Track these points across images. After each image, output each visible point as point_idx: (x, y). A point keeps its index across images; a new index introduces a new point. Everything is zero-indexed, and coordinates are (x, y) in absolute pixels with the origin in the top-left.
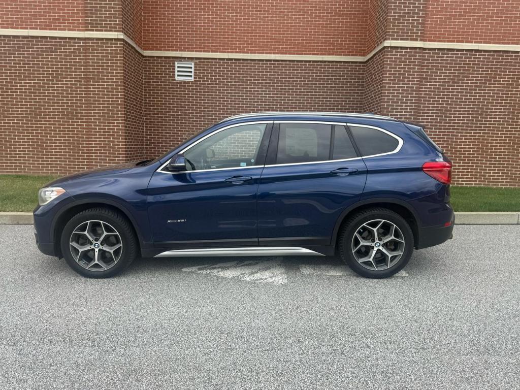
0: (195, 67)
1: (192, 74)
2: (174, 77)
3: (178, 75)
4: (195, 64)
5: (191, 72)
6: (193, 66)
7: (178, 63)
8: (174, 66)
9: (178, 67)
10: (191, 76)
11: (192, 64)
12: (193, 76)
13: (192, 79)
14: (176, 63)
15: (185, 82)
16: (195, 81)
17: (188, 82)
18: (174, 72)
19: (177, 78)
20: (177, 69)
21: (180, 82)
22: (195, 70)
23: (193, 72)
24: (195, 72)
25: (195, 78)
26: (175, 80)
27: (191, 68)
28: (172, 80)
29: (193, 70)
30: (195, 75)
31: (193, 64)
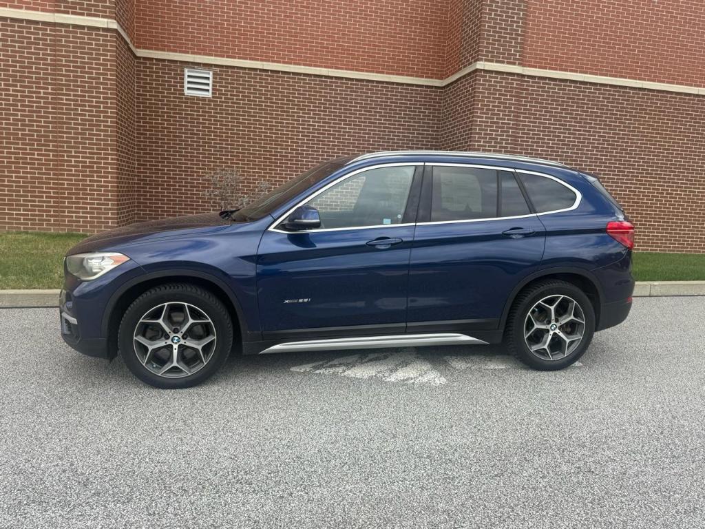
0: (214, 78)
1: (210, 88)
2: (183, 90)
3: (189, 88)
4: (214, 74)
5: (208, 84)
6: (211, 76)
7: (188, 71)
8: (183, 75)
9: (189, 76)
10: (208, 90)
11: (209, 74)
12: (211, 91)
13: (209, 95)
14: (186, 70)
15: (198, 99)
16: (213, 97)
17: (204, 99)
18: (183, 83)
19: (187, 92)
20: (187, 79)
21: (192, 98)
22: (213, 82)
23: (211, 85)
24: (213, 86)
25: (213, 93)
26: (183, 94)
27: (208, 78)
28: (179, 94)
29: (210, 82)
30: (213, 89)
31: (211, 73)
